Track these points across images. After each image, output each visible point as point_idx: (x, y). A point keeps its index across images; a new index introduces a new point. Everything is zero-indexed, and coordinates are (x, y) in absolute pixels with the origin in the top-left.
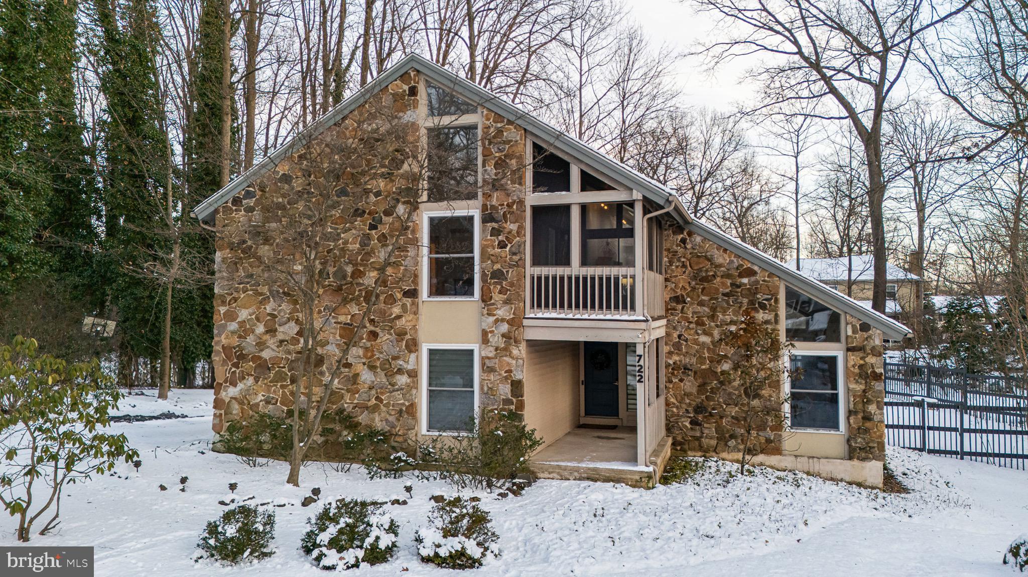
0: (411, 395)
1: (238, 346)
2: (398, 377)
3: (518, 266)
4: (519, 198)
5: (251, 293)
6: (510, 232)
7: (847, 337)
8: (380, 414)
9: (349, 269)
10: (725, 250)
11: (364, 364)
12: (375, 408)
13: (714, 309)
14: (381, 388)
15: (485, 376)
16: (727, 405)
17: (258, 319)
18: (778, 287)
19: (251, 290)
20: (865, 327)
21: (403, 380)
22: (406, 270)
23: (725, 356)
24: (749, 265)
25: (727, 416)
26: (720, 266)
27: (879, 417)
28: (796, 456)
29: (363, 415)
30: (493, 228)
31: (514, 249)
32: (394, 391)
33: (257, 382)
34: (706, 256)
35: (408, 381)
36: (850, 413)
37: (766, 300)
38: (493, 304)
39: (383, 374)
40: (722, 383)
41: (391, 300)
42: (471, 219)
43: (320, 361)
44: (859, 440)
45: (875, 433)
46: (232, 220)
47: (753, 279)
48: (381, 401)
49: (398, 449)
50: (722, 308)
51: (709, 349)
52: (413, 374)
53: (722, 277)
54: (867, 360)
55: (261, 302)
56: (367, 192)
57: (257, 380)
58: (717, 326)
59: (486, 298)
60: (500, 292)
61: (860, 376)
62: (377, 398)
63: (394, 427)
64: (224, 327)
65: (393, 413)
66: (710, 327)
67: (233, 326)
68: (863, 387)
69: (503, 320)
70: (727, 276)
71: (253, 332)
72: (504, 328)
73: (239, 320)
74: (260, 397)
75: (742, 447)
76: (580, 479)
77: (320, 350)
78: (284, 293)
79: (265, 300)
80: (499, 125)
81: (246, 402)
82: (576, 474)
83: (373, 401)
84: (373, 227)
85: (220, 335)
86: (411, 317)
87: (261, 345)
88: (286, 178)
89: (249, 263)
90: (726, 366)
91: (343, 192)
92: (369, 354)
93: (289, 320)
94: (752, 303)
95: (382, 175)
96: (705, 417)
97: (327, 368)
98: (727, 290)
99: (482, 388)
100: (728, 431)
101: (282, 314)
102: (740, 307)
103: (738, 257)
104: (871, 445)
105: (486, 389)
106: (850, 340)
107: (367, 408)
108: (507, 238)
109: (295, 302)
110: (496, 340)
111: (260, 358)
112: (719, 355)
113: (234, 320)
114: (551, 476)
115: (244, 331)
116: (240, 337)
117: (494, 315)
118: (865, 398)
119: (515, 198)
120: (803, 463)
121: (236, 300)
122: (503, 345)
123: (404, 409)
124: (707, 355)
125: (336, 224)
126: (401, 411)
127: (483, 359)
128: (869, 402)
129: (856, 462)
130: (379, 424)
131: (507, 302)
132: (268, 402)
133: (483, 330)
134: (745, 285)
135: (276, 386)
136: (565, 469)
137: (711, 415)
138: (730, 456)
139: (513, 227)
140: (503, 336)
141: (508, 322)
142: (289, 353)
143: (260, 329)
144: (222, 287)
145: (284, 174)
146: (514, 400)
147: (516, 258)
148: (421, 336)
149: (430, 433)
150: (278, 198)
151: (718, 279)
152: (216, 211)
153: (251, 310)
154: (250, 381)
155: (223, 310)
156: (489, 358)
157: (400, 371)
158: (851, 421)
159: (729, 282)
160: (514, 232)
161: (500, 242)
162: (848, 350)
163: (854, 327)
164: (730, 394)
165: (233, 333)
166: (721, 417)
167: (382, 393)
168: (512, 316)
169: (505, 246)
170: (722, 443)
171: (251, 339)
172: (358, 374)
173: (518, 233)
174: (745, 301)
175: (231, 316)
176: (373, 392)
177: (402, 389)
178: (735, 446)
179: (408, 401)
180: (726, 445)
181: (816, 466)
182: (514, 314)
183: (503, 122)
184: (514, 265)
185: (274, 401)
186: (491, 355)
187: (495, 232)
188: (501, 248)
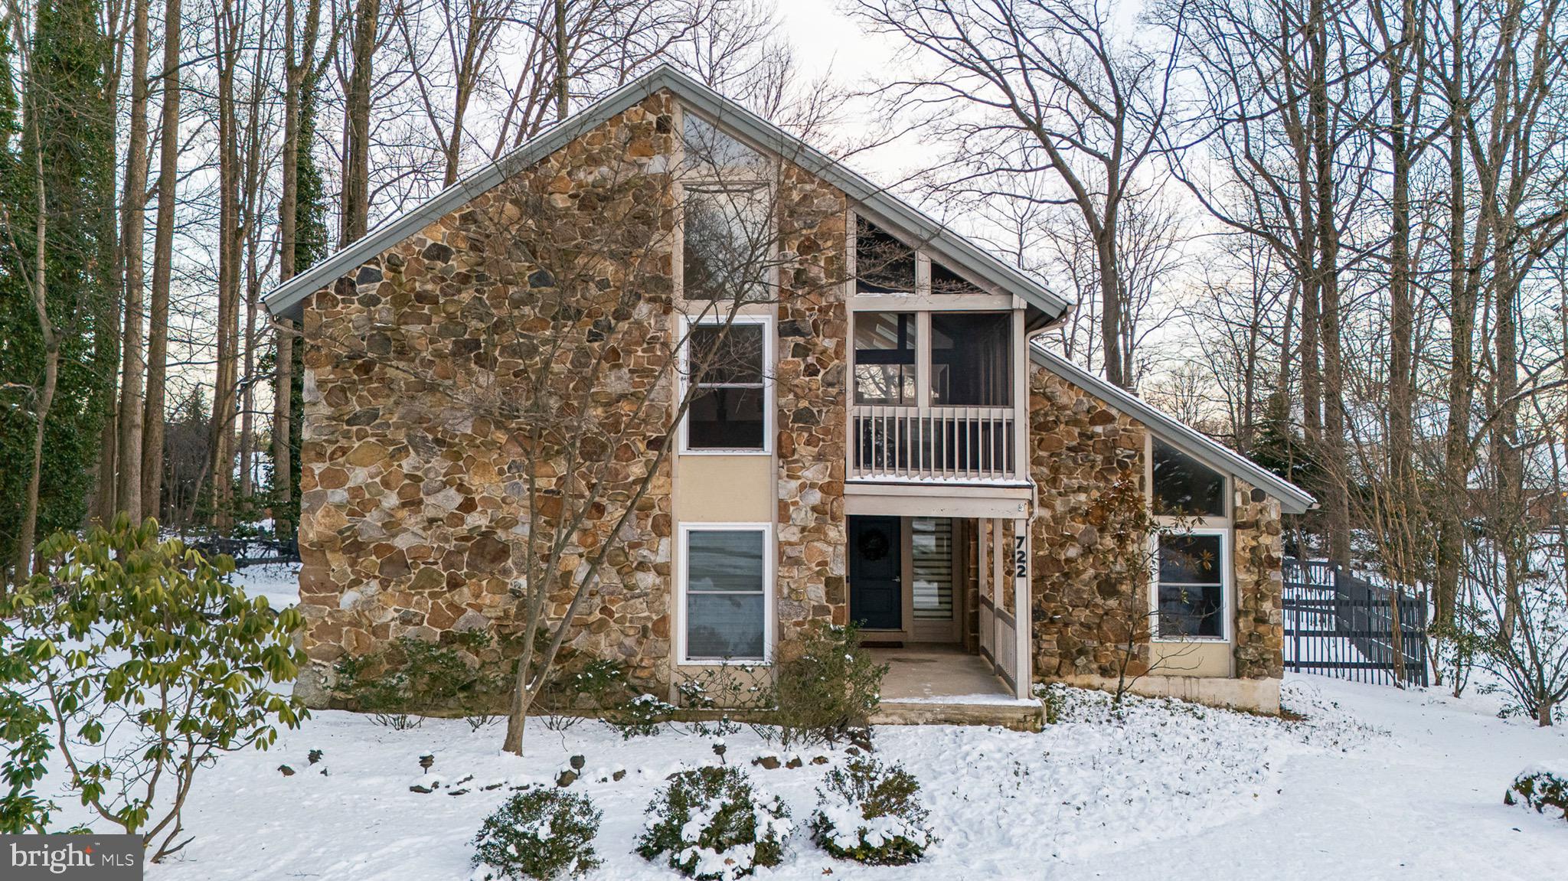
0: (663, 603)
1: (348, 529)
2: (640, 575)
3: (835, 403)
4: (837, 299)
5: (373, 440)
6: (823, 352)
7: (1235, 509)
8: (608, 635)
9: (554, 403)
10: (1072, 385)
11: (581, 555)
12: (601, 626)
13: (1055, 470)
14: (612, 594)
15: (784, 571)
16: (1074, 607)
17: (386, 484)
18: (1143, 439)
19: (373, 435)
20: (1258, 495)
21: (647, 580)
22: (652, 406)
23: (1072, 537)
24: (1104, 408)
25: (1073, 623)
26: (1064, 407)
27: (1276, 617)
28: (1167, 676)
29: (580, 638)
30: (797, 345)
31: (830, 378)
32: (632, 597)
33: (385, 588)
34: (1044, 394)
35: (658, 581)
36: (1238, 614)
37: (1128, 457)
38: (796, 461)
39: (614, 570)
40: (1066, 575)
41: (628, 454)
42: (759, 328)
43: (503, 552)
44: (1250, 650)
45: (1270, 640)
46: (338, 319)
47: (1109, 427)
48: (611, 614)
49: (640, 689)
50: (1067, 468)
51: (1048, 527)
52: (664, 571)
53: (1067, 423)
54: (1261, 540)
55: (392, 456)
56: (585, 279)
57: (384, 585)
58: (1060, 494)
59: (784, 452)
60: (808, 443)
61: (1253, 562)
62: (604, 610)
63: (633, 654)
64: (321, 497)
65: (632, 632)
66: (1050, 495)
67: (339, 495)
68: (1255, 578)
69: (813, 486)
70: (1074, 422)
71: (377, 505)
72: (816, 497)
73: (350, 484)
74: (391, 614)
75: (1094, 666)
76: (933, 723)
77: (501, 535)
78: (437, 441)
79: (402, 451)
80: (808, 187)
81: (364, 621)
82: (929, 715)
83: (597, 615)
84: (594, 337)
85: (312, 510)
86: (662, 480)
87: (392, 526)
88: (440, 252)
89: (369, 391)
90: (1072, 552)
91: (540, 280)
92: (590, 540)
93: (444, 484)
94: (1108, 461)
95: (612, 255)
96: (1045, 625)
97: (515, 564)
98: (1074, 443)
99: (778, 588)
100: (1075, 644)
101: (432, 475)
102: (1092, 467)
103: (1088, 394)
104: (1266, 656)
105: (786, 591)
106: (1238, 513)
107: (587, 626)
108: (818, 360)
109: (457, 456)
110: (803, 516)
111: (391, 548)
112: (1062, 535)
113: (340, 485)
114: (889, 720)
115: (360, 502)
116: (352, 513)
117: (799, 478)
118: (1258, 593)
119: (832, 299)
120: (1177, 686)
121: (344, 451)
122: (813, 524)
123: (650, 625)
124: (1045, 536)
125: (529, 330)
126: (645, 629)
127: (780, 547)
128: (1263, 597)
129: (1246, 681)
130: (606, 649)
131: (819, 458)
132: (405, 621)
133: (780, 501)
134: (1099, 435)
135: (421, 594)
136: (912, 708)
137: (1052, 621)
138: (1078, 681)
139: (829, 344)
140: (814, 509)
141: (821, 488)
142: (446, 540)
143: (392, 500)
144: (318, 430)
145: (434, 245)
146: (832, 607)
147: (833, 391)
148: (677, 510)
149: (691, 663)
150: (424, 283)
151: (1062, 426)
152: (306, 301)
153: (373, 469)
154: (374, 586)
155: (318, 468)
156: (790, 544)
157: (642, 566)
158: (1241, 625)
159: (1076, 431)
160: (831, 352)
161: (808, 366)
162: (1236, 526)
163: (1244, 494)
164: (1078, 591)
165: (339, 506)
166: (1066, 625)
167: (612, 602)
168: (827, 480)
169: (816, 373)
170: (1068, 662)
171: (373, 518)
172: (570, 572)
173: (836, 353)
174: (1099, 458)
175: (334, 479)
176: (597, 600)
177: (646, 595)
178: (1085, 665)
179: (657, 613)
180: (1073, 664)
181: (1195, 689)
182: (830, 476)
183: (813, 182)
184: (832, 402)
185: (417, 620)
186: (794, 539)
187: (800, 351)
188: (810, 375)
